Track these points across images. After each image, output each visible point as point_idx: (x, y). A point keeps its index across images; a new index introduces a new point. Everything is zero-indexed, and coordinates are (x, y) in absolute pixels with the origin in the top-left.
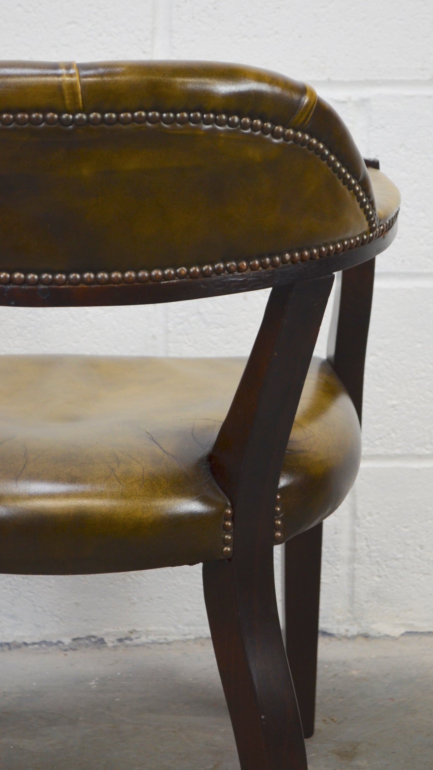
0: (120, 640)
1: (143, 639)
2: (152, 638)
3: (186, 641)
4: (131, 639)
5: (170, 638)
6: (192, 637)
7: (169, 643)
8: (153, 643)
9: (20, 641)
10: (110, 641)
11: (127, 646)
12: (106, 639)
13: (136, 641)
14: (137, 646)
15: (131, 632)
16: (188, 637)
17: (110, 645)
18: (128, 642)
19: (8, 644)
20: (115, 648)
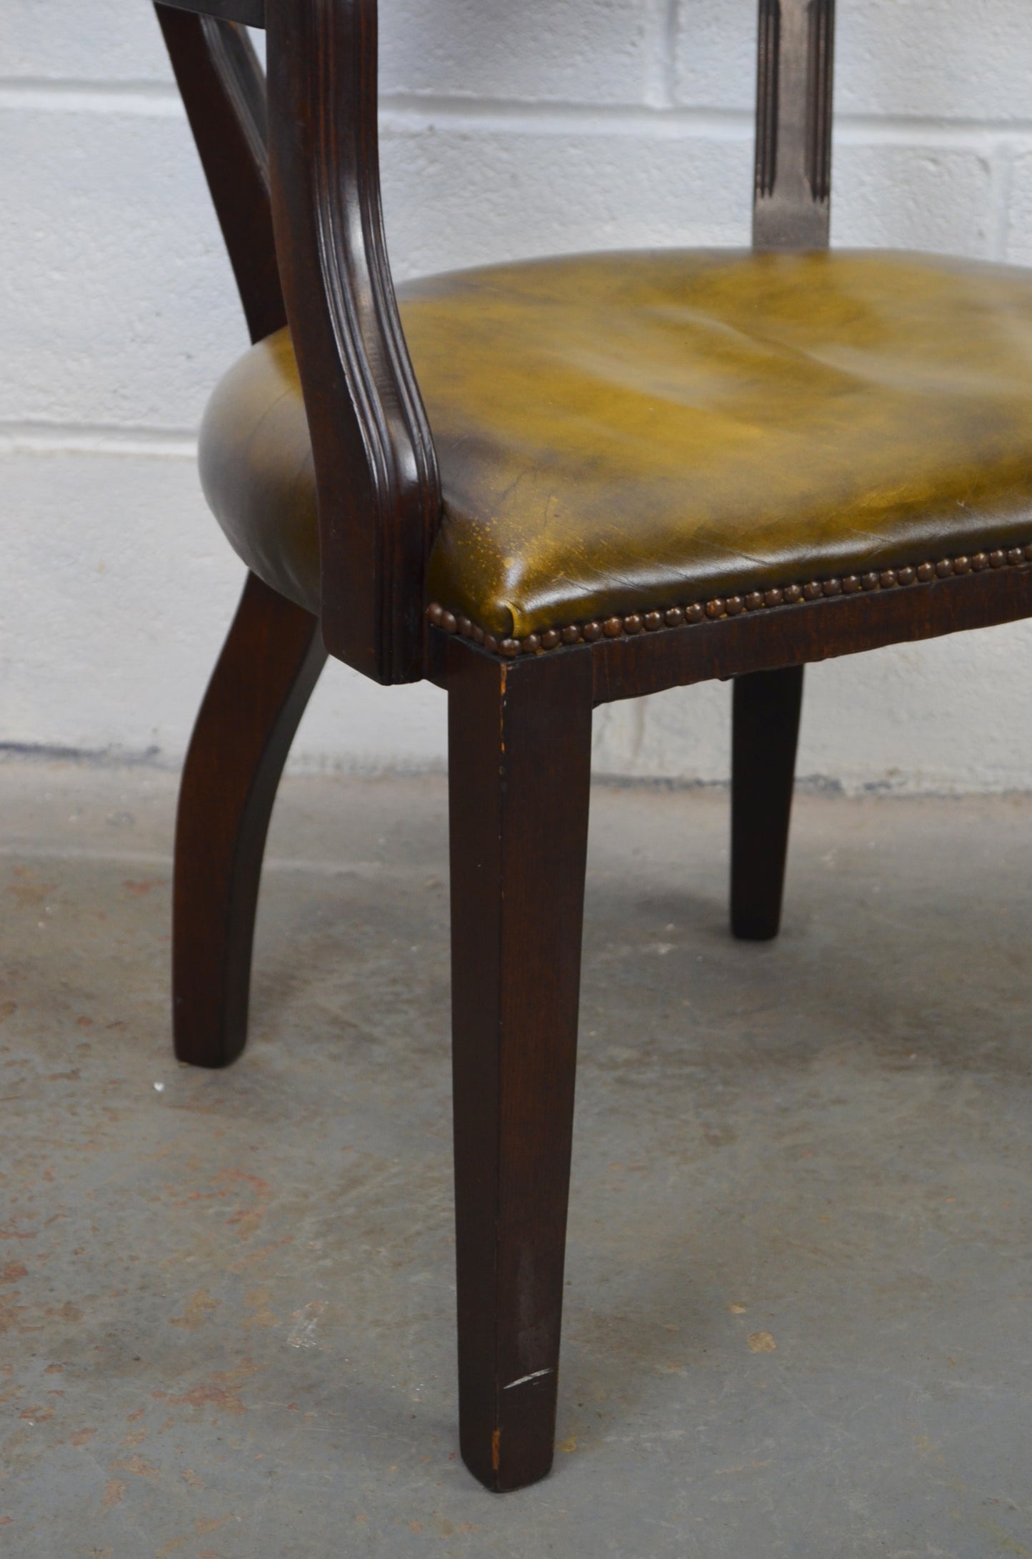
0: (870, 787)
1: (911, 787)
2: (927, 786)
3: (987, 797)
4: (888, 786)
5: (960, 788)
6: (999, 789)
7: (957, 798)
8: (929, 795)
9: (689, 776)
10: (850, 786)
11: (881, 798)
12: (845, 783)
13: (896, 790)
14: (899, 798)
15: (892, 773)
16: (993, 788)
17: (851, 793)
18: (883, 791)
19: (669, 782)
20: (858, 800)
